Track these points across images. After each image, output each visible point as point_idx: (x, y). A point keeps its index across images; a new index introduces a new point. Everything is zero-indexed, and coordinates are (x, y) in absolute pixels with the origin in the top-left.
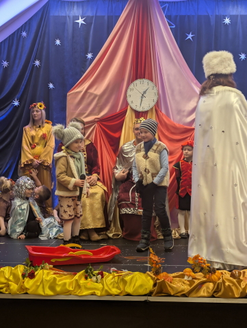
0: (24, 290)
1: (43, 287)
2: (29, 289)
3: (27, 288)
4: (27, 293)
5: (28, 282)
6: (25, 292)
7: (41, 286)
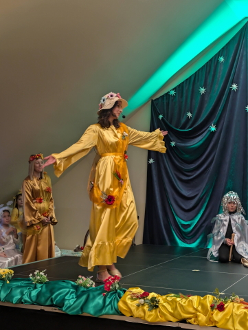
0: (212, 322)
1: (233, 322)
2: (218, 322)
3: (216, 321)
4: (216, 326)
5: (217, 314)
6: (213, 325)
7: (231, 320)
